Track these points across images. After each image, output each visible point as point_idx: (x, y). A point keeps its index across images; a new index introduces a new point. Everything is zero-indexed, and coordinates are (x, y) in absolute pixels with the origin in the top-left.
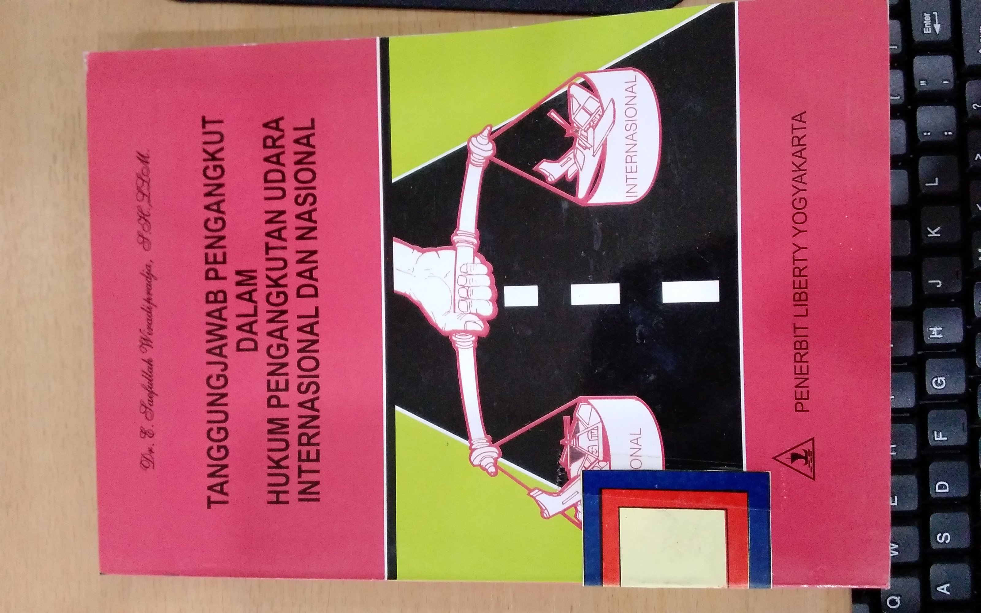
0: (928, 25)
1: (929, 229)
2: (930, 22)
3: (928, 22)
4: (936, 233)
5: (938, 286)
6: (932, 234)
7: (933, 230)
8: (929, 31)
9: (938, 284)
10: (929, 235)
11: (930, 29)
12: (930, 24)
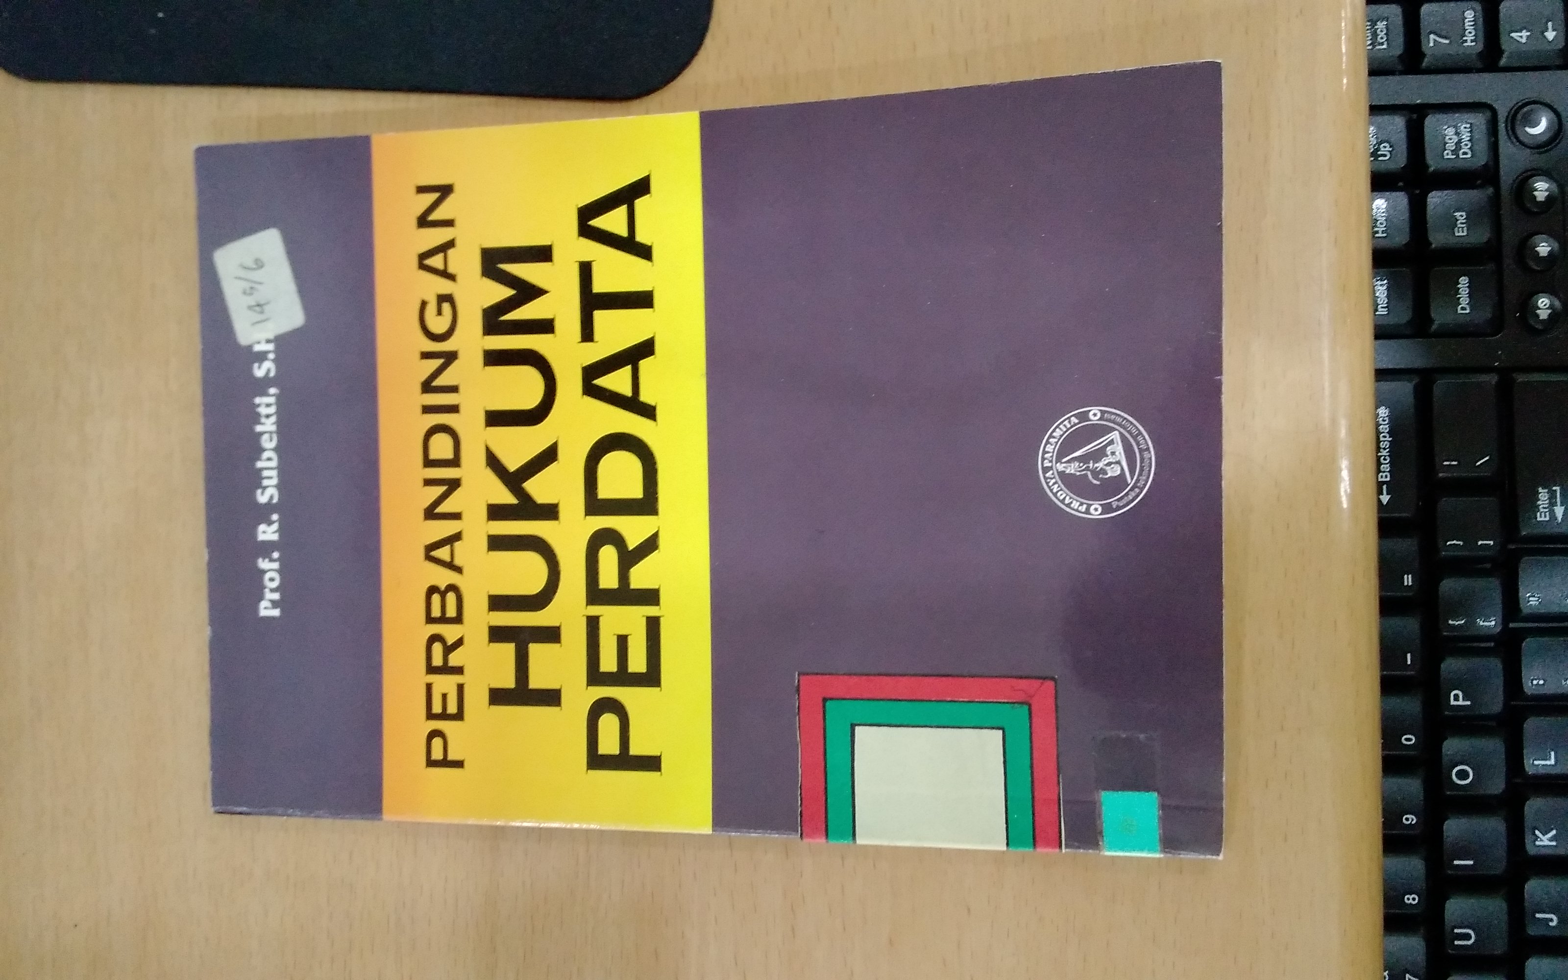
0: (1544, 508)
1: (1537, 832)
2: (1547, 502)
3: (1544, 502)
4: (1550, 840)
5: (1551, 924)
6: (1541, 840)
7: (1544, 835)
8: (1545, 516)
9: (1551, 920)
10: (1537, 843)
11: (1547, 514)
12: (1547, 506)
